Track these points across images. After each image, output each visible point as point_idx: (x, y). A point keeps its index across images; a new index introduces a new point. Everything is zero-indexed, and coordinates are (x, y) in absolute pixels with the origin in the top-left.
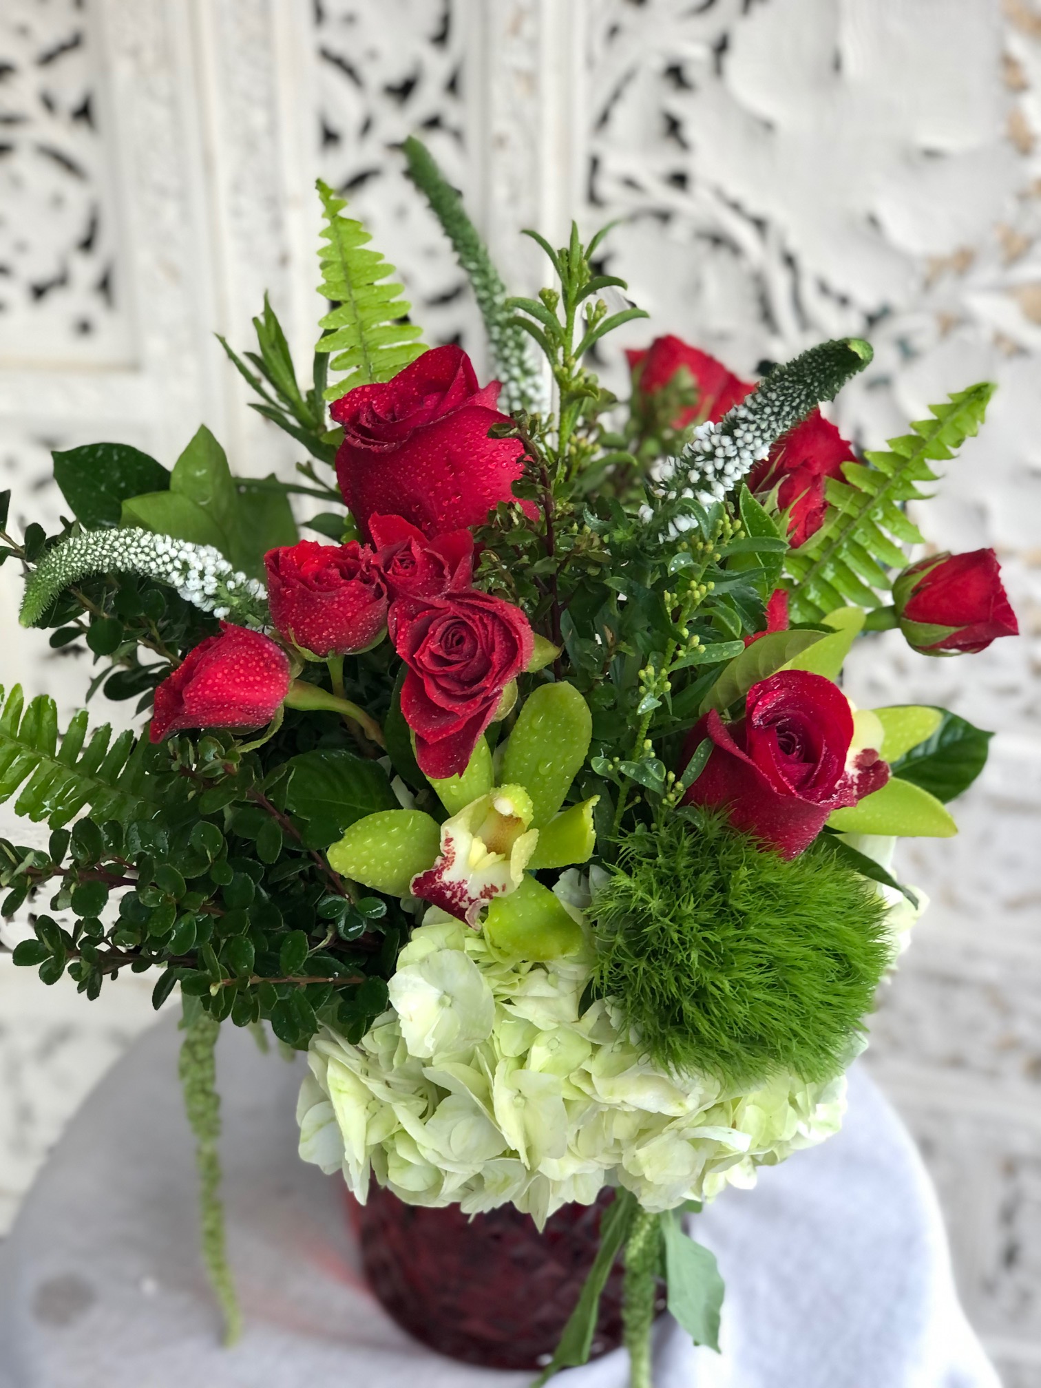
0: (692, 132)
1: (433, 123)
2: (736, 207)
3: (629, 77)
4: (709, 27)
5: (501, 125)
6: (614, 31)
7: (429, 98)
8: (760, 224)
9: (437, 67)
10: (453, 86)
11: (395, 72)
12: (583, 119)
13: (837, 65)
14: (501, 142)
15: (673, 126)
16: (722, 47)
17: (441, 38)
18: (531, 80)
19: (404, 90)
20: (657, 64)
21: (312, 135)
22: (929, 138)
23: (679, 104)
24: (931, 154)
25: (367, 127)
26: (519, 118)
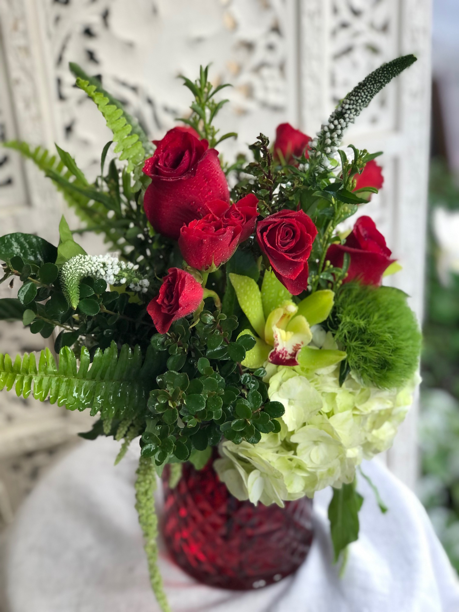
0: (100, 55)
2: (124, 84)
3: (68, 38)
4: (98, 8)
6: (58, 19)
8: (134, 89)
12: (51, 62)
13: (155, 11)
14: (17, 82)
15: (91, 55)
16: (105, 15)
18: (26, 50)
20: (79, 29)
22: (197, 32)
23: (92, 45)
24: (199, 40)
26: (24, 69)
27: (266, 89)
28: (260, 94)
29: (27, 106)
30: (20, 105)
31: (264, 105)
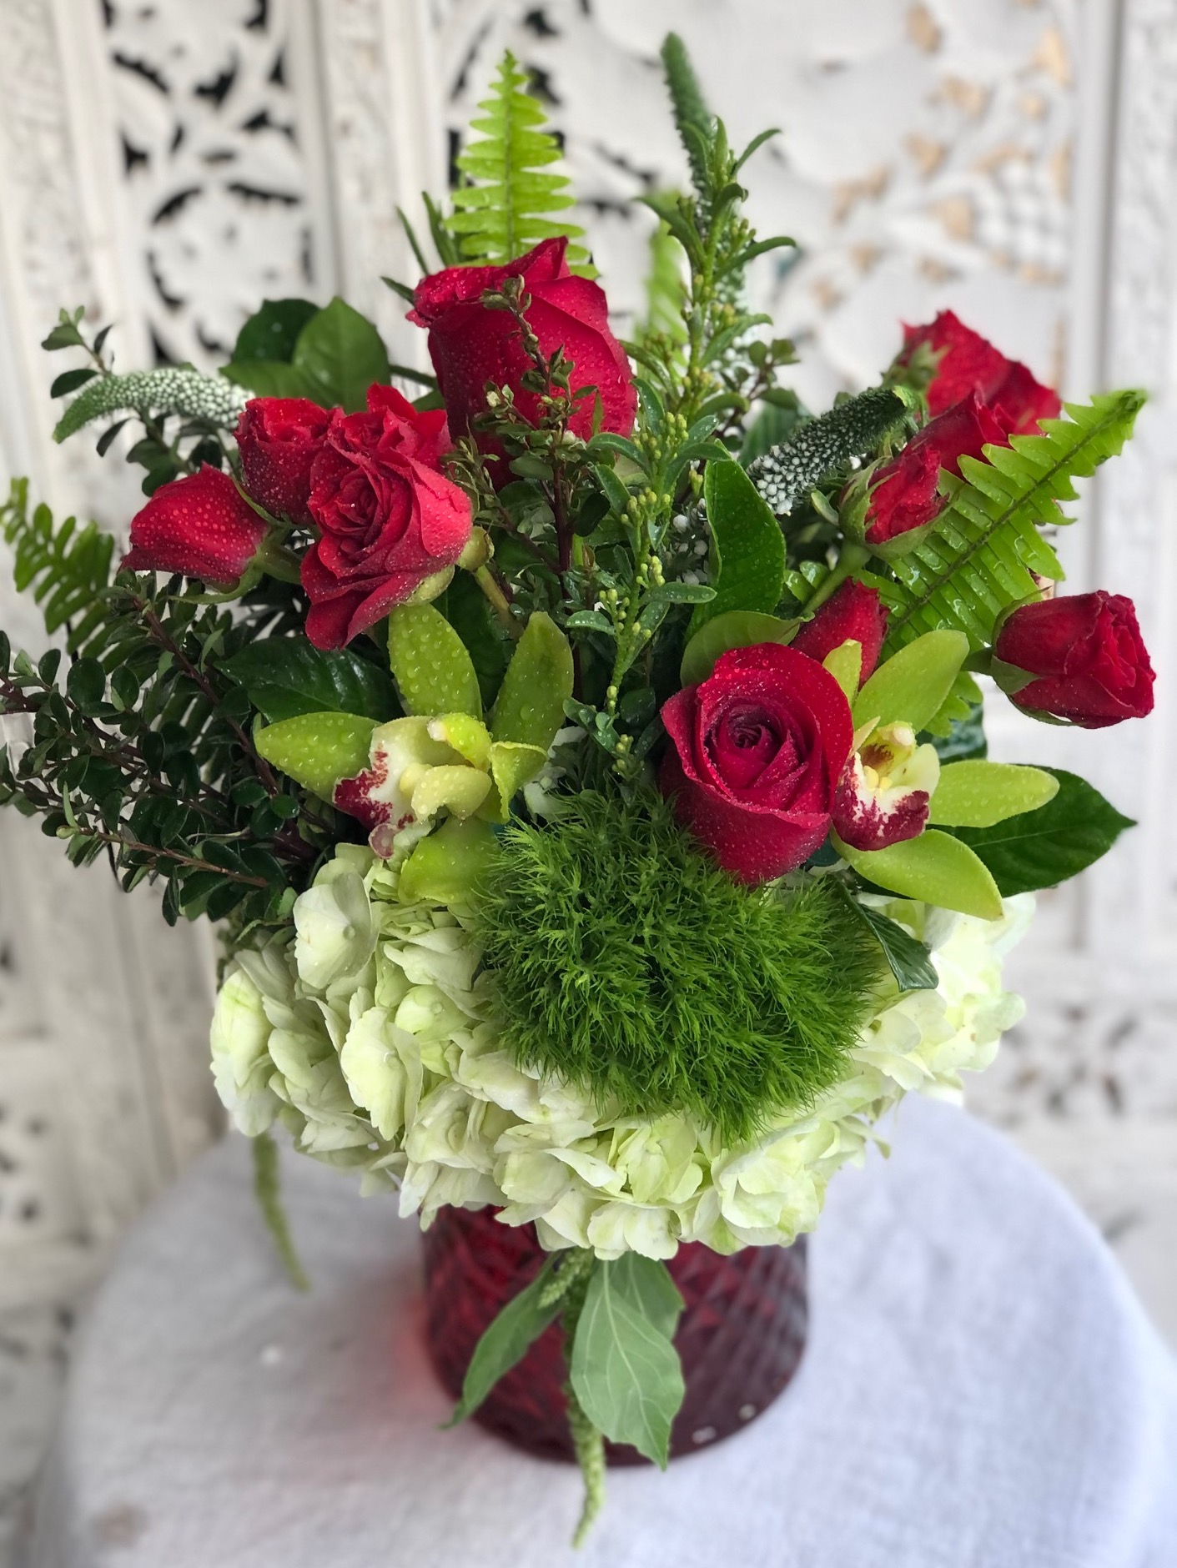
0: (562, 84)
1: (258, 122)
2: (621, 163)
3: (484, 32)
5: (342, 109)
7: (251, 93)
8: (646, 177)
9: (257, 55)
10: (277, 75)
11: (207, 70)
12: (437, 89)
14: (346, 128)
15: (540, 82)
17: (259, 21)
18: (374, 51)
19: (218, 90)
20: (515, 12)
21: (114, 158)
22: (827, 50)
23: (545, 55)
24: (833, 68)
25: (179, 138)
26: (364, 99)
27: (1012, 219)
28: (994, 229)
29: (366, 194)
30: (349, 189)
31: (1010, 262)
